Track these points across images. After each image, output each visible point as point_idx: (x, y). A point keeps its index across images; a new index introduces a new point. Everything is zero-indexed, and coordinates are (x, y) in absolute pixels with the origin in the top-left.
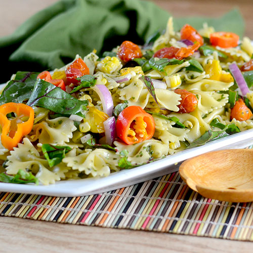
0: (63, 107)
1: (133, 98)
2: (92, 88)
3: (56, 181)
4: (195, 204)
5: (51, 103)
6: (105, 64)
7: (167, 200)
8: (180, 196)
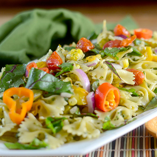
0: (54, 88)
1: (102, 77)
2: (71, 72)
3: (61, 144)
5: (44, 85)
6: (73, 55)
7: (139, 150)
8: (147, 146)
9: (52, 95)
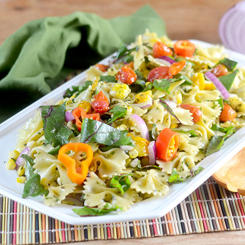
0: (112, 139)
1: (159, 121)
2: (126, 117)
3: (130, 205)
4: (229, 201)
6: (118, 92)
7: (206, 201)
8: (213, 196)
9: (111, 149)
